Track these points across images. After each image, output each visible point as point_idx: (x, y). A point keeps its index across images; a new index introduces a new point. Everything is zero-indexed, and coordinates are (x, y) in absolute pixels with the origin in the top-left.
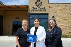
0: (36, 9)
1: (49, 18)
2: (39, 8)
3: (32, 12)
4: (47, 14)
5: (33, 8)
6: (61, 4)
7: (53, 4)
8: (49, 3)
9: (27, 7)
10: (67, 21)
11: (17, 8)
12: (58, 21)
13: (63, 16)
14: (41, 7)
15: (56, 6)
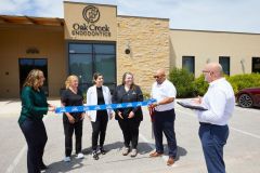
0: (83, 28)
1: (118, 54)
2: (93, 28)
3: (74, 37)
4: (114, 44)
5: (76, 27)
6: (145, 21)
7: (127, 20)
8: (117, 16)
9: (62, 23)
10: (158, 61)
12: (139, 61)
13: (151, 50)
14: (97, 24)
15: (133, 24)
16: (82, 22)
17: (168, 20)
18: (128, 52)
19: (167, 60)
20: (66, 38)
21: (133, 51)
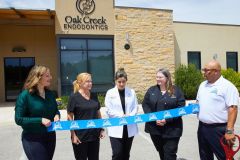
0: (77, 21)
1: (116, 51)
2: (87, 20)
3: (66, 32)
4: (111, 38)
5: (69, 20)
6: (147, 12)
7: (125, 11)
8: (114, 7)
9: (51, 15)
10: (162, 57)
11: (18, 17)
12: (140, 57)
13: (153, 45)
14: (92, 17)
15: (132, 15)
16: (75, 14)
17: (171, 11)
18: (127, 47)
19: (171, 56)
20: (57, 32)
21: (133, 46)
